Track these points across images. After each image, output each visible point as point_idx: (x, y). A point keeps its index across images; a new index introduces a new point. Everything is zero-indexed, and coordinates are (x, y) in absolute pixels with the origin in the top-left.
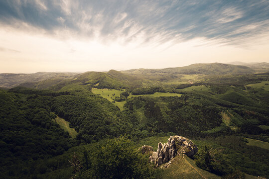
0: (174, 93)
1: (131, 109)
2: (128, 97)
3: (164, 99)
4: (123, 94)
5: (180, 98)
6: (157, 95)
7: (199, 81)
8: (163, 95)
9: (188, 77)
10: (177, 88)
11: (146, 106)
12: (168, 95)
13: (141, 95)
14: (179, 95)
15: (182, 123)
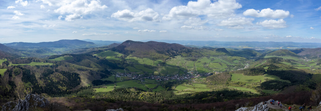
0: (47, 62)
1: (10, 76)
2: (9, 66)
3: (38, 67)
4: (4, 63)
5: (51, 66)
6: (32, 64)
7: (66, 53)
8: (38, 64)
9: (57, 50)
10: (49, 59)
11: (24, 74)
12: (42, 64)
13: (20, 64)
14: (51, 64)
15: (53, 86)
